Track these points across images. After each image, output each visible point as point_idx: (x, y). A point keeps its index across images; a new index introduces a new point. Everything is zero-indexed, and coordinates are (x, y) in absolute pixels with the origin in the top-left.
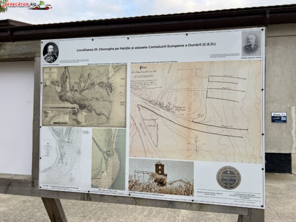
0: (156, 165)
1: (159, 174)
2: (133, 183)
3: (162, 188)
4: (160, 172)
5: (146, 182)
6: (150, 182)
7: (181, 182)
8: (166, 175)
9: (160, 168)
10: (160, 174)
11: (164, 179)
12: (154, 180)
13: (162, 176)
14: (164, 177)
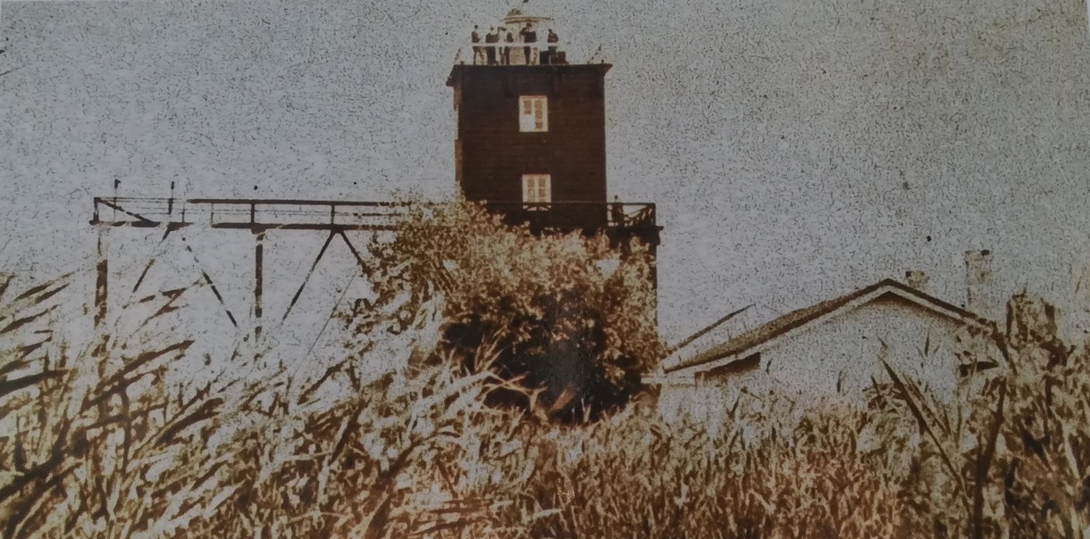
0: (462, 77)
1: (515, 214)
2: (71, 407)
3: (571, 446)
4: (536, 189)
5: (303, 369)
6: (371, 368)
7: (906, 326)
8: (647, 229)
9: (533, 116)
10: (541, 223)
11: (615, 292)
12: (430, 334)
13: (573, 244)
14: (610, 265)
